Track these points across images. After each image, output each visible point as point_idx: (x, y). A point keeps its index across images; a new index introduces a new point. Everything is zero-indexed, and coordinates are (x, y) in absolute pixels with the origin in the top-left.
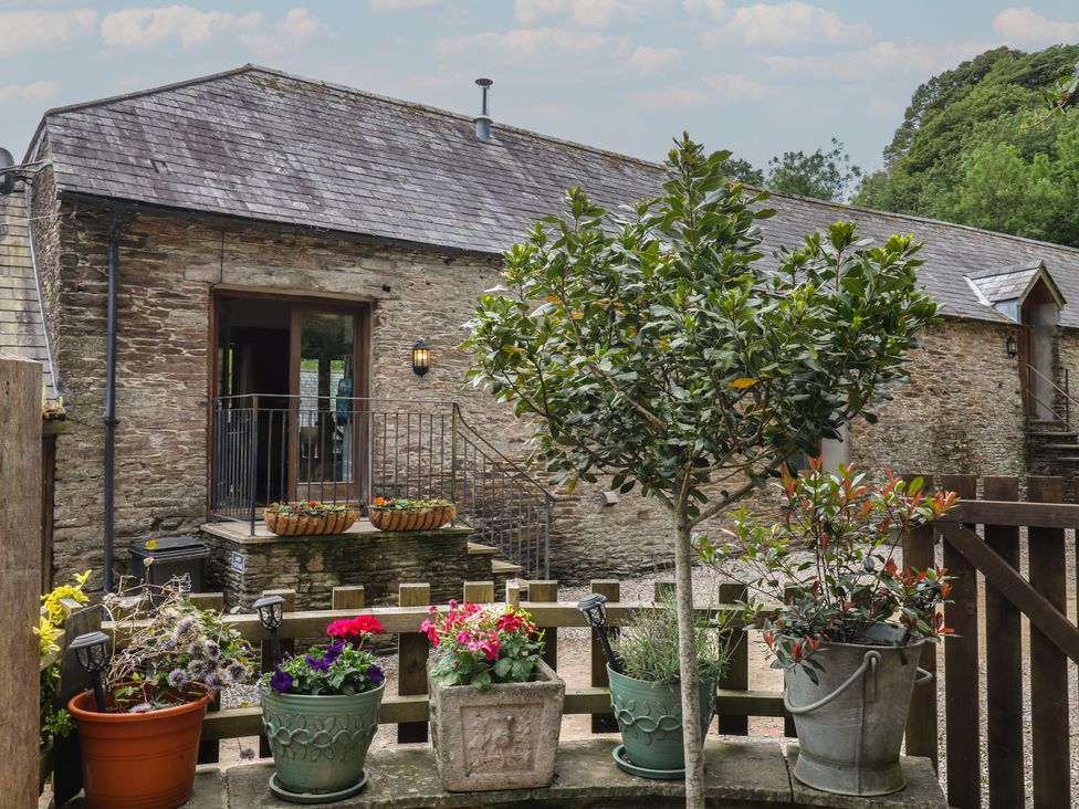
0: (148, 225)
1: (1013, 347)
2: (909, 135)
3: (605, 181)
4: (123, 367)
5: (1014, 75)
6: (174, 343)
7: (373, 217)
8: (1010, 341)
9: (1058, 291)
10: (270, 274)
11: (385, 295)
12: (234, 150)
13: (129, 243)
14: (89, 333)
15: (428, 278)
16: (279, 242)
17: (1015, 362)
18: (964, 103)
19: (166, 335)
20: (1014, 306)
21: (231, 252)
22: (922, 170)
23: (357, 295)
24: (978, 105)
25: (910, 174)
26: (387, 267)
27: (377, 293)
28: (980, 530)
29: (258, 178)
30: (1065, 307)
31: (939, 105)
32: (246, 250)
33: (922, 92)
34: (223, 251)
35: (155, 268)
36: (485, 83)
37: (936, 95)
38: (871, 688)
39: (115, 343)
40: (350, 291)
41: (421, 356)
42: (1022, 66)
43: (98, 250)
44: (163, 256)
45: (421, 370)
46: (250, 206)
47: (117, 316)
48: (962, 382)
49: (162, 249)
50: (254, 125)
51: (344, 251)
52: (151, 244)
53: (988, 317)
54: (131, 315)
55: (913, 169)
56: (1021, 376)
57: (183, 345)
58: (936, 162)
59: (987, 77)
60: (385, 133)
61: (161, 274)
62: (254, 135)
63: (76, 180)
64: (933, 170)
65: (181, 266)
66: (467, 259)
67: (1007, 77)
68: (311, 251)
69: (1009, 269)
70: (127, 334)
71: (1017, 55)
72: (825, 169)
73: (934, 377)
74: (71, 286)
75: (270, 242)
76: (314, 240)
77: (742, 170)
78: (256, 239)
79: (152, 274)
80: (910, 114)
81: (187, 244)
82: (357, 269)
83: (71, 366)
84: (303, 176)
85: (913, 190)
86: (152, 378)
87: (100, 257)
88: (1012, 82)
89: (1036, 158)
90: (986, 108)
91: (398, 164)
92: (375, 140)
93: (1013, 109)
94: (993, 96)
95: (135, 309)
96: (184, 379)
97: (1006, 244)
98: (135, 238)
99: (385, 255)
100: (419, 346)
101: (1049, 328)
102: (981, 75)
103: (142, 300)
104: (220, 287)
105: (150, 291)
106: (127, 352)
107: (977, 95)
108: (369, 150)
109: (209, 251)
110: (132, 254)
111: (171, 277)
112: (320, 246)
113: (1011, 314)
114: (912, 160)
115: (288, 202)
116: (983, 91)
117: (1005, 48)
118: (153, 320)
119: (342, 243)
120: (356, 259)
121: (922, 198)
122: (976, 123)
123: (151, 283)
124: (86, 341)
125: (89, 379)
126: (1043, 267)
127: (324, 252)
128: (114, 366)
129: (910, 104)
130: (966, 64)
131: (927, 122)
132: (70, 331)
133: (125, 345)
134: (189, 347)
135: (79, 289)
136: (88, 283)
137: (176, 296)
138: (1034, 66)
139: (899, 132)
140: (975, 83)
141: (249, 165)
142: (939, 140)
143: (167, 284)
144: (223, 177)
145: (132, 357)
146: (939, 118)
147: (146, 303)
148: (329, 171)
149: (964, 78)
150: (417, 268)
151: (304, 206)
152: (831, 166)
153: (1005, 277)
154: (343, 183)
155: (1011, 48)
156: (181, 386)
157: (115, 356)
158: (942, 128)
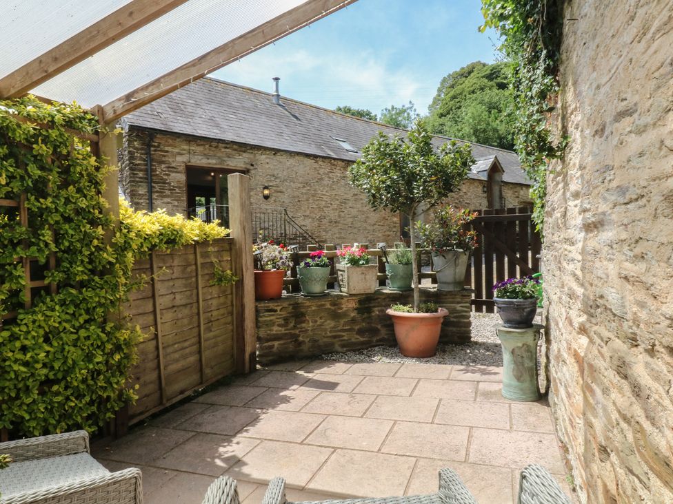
0: (161, 139)
1: (485, 189)
2: (439, 100)
3: (327, 121)
4: (155, 196)
5: (483, 74)
6: (173, 186)
7: (244, 136)
8: (484, 187)
9: (502, 168)
10: (208, 159)
11: (252, 168)
12: (185, 108)
13: (154, 146)
14: (141, 182)
15: (267, 161)
16: (210, 146)
17: (485, 195)
18: (463, 86)
19: (169, 184)
20: (486, 173)
21: (193, 150)
22: (445, 116)
23: (241, 167)
24: (468, 87)
25: (440, 117)
26: (252, 156)
27: (249, 167)
28: (483, 224)
29: (197, 120)
30: (504, 173)
31: (452, 87)
32: (199, 149)
33: (444, 80)
34: (190, 149)
35: (164, 156)
36: (277, 79)
37: (451, 82)
38: (457, 262)
39: (152, 187)
40: (239, 165)
41: (266, 192)
42: (487, 70)
43: (142, 149)
44: (167, 152)
45: (266, 197)
46: (199, 131)
47: (151, 176)
48: (466, 203)
49: (166, 149)
50: (190, 98)
51: (235, 150)
52: (162, 147)
53: (476, 178)
54: (157, 175)
55: (442, 115)
56: (488, 201)
57: (176, 187)
58: (451, 112)
59: (472, 75)
60: (239, 101)
61: (167, 159)
62: (191, 102)
63: (133, 121)
64: (450, 116)
65: (174, 155)
66: (282, 153)
67: (480, 75)
68: (223, 150)
69: (484, 158)
70: (155, 183)
71: (484, 65)
72: (406, 114)
73: (456, 201)
74: (133, 163)
75: (207, 146)
76: (224, 145)
77: (368, 115)
78: (202, 145)
79: (163, 159)
80: (440, 90)
81: (175, 147)
82: (240, 157)
83: (134, 195)
84: (213, 119)
85: (441, 125)
86: (165, 200)
87: (143, 152)
88: (483, 77)
89: (493, 112)
90: (472, 89)
91: (247, 114)
92: (236, 104)
93: (482, 89)
94: (475, 83)
95: (158, 173)
96: (177, 200)
97: (482, 148)
98: (156, 144)
99: (251, 151)
100: (266, 188)
101: (498, 181)
102: (470, 73)
103: (160, 170)
104: (190, 164)
105: (163, 166)
106: (155, 190)
107: (468, 83)
108: (235, 108)
109: (184, 150)
110: (155, 151)
111: (171, 160)
112: (226, 148)
113: (484, 177)
114: (441, 111)
115: (212, 130)
116: (471, 81)
117: (479, 61)
118: (165, 177)
119: (235, 146)
120: (241, 153)
121: (446, 128)
122: (468, 95)
123: (163, 162)
124: (140, 186)
125: (142, 201)
126: (496, 157)
127: (227, 150)
128: (151, 196)
129: (439, 86)
130: (463, 68)
131: (447, 94)
132: (133, 181)
133: (154, 187)
134: (179, 188)
135: (136, 165)
136: (139, 162)
137: (173, 167)
138: (492, 70)
139: (435, 98)
140: (466, 77)
141: (193, 114)
142: (452, 102)
143: (170, 163)
144: (185, 119)
145: (157, 192)
146: (452, 93)
147: (162, 170)
148: (223, 117)
149: (462, 75)
150: (264, 157)
151: (218, 132)
152: (408, 114)
153: (482, 162)
154: (229, 122)
155: (482, 62)
156: (176, 204)
157: (151, 191)
158: (454, 97)
